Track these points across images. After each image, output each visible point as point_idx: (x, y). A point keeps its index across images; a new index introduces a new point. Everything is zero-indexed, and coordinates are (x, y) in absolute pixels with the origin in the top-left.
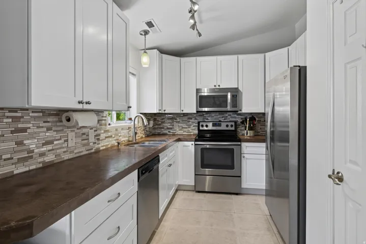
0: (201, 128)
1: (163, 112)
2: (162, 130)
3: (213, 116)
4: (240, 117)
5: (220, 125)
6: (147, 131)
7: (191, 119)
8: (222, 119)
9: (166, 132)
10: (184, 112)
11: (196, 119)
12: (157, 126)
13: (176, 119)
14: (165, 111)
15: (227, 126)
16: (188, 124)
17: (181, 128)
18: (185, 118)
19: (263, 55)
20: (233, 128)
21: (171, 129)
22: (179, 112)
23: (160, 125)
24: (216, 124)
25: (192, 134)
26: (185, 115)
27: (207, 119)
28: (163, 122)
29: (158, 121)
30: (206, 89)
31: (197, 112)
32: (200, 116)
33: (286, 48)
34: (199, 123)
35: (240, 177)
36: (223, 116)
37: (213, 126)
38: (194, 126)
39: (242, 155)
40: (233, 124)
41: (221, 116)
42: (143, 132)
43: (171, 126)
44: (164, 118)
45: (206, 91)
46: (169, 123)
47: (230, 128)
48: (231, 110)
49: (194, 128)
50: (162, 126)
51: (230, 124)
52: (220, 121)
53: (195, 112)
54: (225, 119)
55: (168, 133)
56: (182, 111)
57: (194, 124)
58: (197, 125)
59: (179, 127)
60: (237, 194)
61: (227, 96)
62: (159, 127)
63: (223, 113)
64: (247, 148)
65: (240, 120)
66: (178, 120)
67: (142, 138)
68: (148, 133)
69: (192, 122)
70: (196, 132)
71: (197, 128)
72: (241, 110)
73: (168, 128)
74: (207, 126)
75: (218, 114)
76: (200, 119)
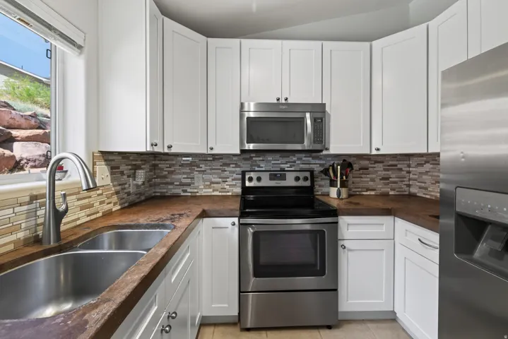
0: (248, 184)
1: (166, 151)
2: (170, 187)
3: (271, 161)
4: (317, 162)
5: (283, 178)
6: (129, 194)
7: (228, 165)
8: (286, 167)
9: (179, 191)
10: (213, 152)
11: (237, 166)
12: (158, 180)
13: (198, 167)
14: (170, 147)
15: (297, 179)
16: (223, 175)
17: (208, 183)
18: (217, 164)
19: (367, 44)
20: (308, 184)
21: (189, 185)
22: (204, 151)
23: (165, 177)
24: (276, 175)
25: (230, 194)
26: (216, 157)
27: (259, 166)
28: (171, 173)
29: (162, 169)
30: (252, 104)
31: (243, 151)
32: (245, 159)
33: (424, 25)
34: (243, 174)
35: (336, 290)
36: (287, 159)
37: (271, 179)
38: (233, 180)
39: (341, 243)
40: (308, 174)
41: (285, 160)
42: (115, 198)
43: (189, 181)
44: (173, 165)
45: (252, 109)
46: (184, 173)
47: (301, 183)
48: (311, 148)
49: (234, 183)
50: (169, 180)
51: (302, 175)
52: (283, 170)
53: (238, 152)
54: (291, 167)
55: (182, 194)
56: (212, 149)
57: (235, 176)
58: (240, 176)
59: (204, 180)
60: (329, 327)
61: (302, 120)
62: (164, 181)
63: (288, 154)
64: (350, 227)
65: (317, 169)
66: (203, 167)
67: (108, 214)
68: (132, 198)
69: (231, 172)
70: (238, 190)
71: (239, 183)
72: (327, 149)
73: (182, 184)
74: (259, 179)
75: (277, 156)
76: (246, 167)
